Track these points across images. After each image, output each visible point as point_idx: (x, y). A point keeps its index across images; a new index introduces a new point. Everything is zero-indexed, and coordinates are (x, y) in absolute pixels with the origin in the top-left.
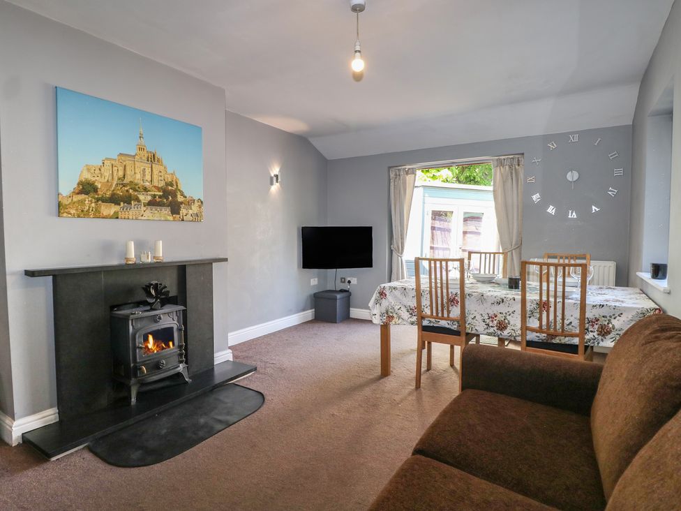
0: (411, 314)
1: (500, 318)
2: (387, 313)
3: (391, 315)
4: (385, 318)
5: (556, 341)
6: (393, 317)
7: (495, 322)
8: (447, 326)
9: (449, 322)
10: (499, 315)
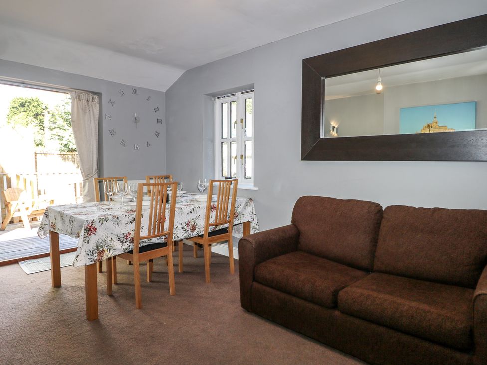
0: (122, 242)
1: (192, 223)
2: (98, 249)
3: (101, 249)
4: (96, 255)
5: (217, 229)
6: (103, 251)
7: (189, 227)
8: (157, 242)
9: (158, 238)
10: (191, 221)
